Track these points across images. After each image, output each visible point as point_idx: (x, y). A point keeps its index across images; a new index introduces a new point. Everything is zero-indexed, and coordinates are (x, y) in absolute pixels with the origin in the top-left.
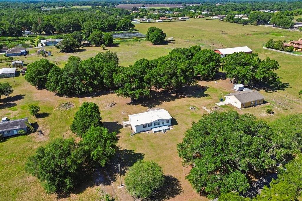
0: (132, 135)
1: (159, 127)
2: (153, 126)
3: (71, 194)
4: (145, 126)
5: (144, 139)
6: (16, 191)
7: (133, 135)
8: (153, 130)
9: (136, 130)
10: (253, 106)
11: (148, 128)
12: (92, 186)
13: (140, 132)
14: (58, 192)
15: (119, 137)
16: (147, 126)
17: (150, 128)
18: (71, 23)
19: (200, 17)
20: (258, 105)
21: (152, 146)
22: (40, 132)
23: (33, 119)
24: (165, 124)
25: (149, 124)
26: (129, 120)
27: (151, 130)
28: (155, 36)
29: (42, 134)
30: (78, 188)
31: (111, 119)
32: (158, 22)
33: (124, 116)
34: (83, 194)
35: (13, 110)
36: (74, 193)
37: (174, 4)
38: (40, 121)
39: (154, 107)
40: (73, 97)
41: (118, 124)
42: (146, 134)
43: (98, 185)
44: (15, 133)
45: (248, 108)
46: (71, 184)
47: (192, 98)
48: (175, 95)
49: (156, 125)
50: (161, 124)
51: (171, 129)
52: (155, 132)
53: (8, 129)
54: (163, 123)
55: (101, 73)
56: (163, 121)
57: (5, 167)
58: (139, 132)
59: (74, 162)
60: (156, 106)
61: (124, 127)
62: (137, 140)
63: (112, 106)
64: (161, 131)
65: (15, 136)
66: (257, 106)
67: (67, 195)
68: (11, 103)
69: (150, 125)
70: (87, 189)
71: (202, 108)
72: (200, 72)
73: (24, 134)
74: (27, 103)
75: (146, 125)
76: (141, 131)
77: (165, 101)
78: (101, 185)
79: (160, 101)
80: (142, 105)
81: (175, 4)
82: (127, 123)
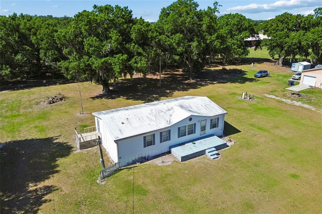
0: (104, 178)
1: (192, 141)
2: (175, 139)
4: (148, 139)
5: (151, 188)
7: (108, 176)
8: (179, 152)
9: (119, 158)
11: (159, 147)
13: (134, 162)
16: (157, 138)
17: (164, 146)
24: (208, 131)
25: (161, 133)
26: (94, 130)
27: (169, 152)
31: (42, 130)
33: (82, 120)
39: (157, 99)
41: (56, 143)
42: (156, 166)
48: (193, 81)
49: (184, 134)
50: (198, 133)
51: (229, 144)
52: (184, 159)
54: (203, 128)
55: (33, 39)
56: (203, 123)
58: (129, 164)
60: (162, 98)
61: (79, 151)
62: (125, 198)
63: (54, 102)
64: (202, 153)
69: (165, 134)
75: (154, 135)
76: (137, 157)
77: (178, 90)
79: (168, 91)
80: (127, 99)
82: (89, 137)
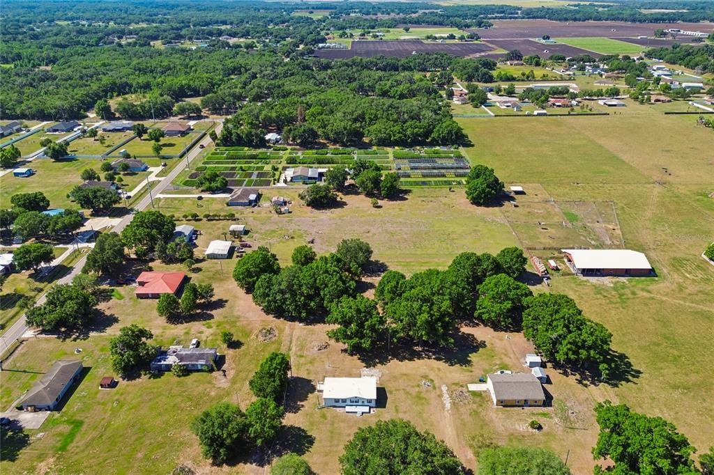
0: (318, 409)
1: (355, 406)
2: (348, 403)
3: (224, 465)
4: (337, 401)
5: (329, 418)
6: (181, 443)
7: (320, 409)
8: (347, 408)
9: (324, 404)
10: (519, 406)
11: (341, 404)
12: (245, 463)
14: (214, 458)
15: (303, 406)
16: (340, 401)
17: (344, 404)
18: (345, 129)
19: (657, 100)
20: (530, 406)
21: (332, 432)
22: (224, 371)
23: (223, 349)
24: (365, 403)
27: (345, 407)
28: (475, 189)
29: (225, 375)
30: (232, 460)
32: (539, 115)
33: (326, 372)
34: (234, 469)
35: (208, 328)
36: (227, 464)
37: (640, 21)
38: (230, 353)
39: (374, 365)
40: (282, 319)
41: (312, 385)
42: (338, 410)
43: (251, 463)
44: (200, 368)
45: (508, 409)
46: (224, 455)
47: (441, 362)
48: (420, 349)
49: (353, 402)
50: (360, 403)
51: (372, 412)
52: (348, 412)
53: (193, 363)
56: (364, 400)
57: (180, 411)
58: (328, 407)
59: (229, 435)
61: (316, 393)
62: (320, 418)
63: (320, 350)
64: (356, 412)
65: (198, 371)
66: (526, 409)
67: (220, 465)
68: (209, 312)
69: (344, 401)
70: (240, 464)
71: (440, 388)
72: (483, 313)
73: (207, 372)
74: (226, 317)
76: (331, 405)
77: (397, 359)
78: (254, 464)
81: (645, 21)
